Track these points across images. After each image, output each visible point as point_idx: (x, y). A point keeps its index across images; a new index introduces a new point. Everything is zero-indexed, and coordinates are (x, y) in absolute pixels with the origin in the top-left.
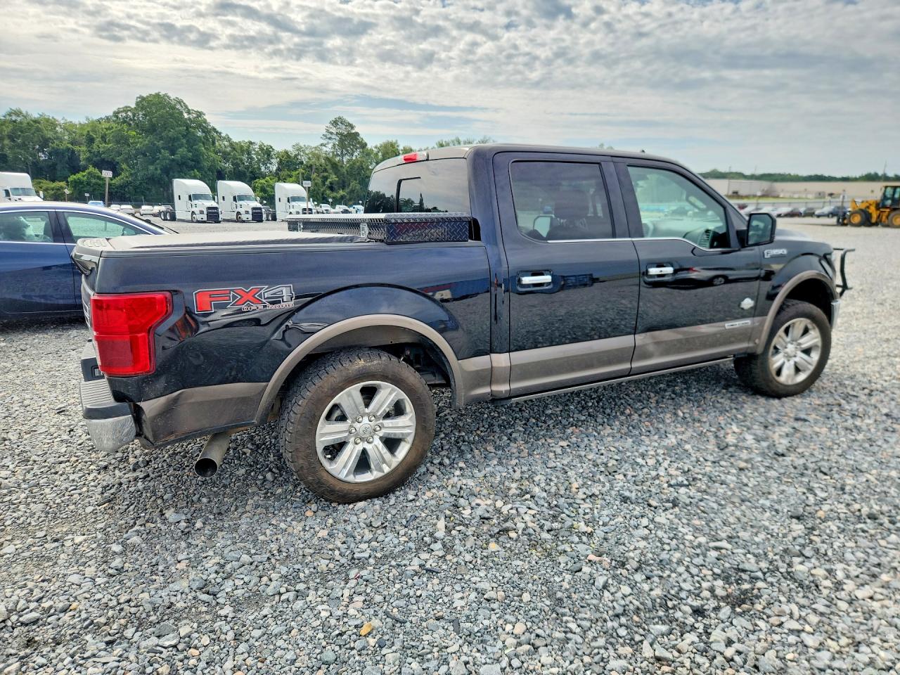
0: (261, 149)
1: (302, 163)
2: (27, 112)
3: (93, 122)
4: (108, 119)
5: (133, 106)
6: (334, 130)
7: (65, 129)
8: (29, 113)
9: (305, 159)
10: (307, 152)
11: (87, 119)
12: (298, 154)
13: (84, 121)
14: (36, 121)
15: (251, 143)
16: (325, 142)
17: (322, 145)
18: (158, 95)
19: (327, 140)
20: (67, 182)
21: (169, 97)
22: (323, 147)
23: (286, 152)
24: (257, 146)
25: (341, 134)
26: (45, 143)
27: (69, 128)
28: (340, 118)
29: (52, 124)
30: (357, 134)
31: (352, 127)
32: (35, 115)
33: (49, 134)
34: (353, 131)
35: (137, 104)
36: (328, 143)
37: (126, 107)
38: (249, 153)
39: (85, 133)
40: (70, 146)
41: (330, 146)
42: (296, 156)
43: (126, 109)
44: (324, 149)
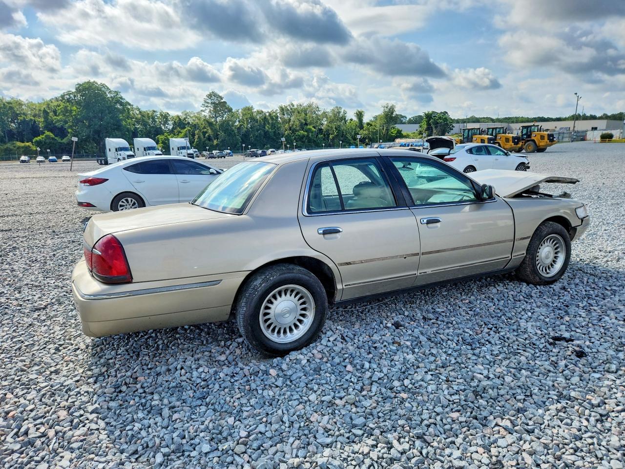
0: (162, 115)
1: (189, 123)
3: (47, 101)
4: (57, 99)
5: (74, 90)
6: (209, 101)
7: (28, 107)
8: (4, 98)
9: (190, 121)
10: (192, 116)
12: (186, 118)
13: (41, 101)
14: (9, 103)
15: (154, 111)
16: (204, 109)
17: (202, 111)
18: (89, 82)
19: (205, 108)
20: (32, 142)
21: (96, 83)
23: (178, 117)
24: (159, 113)
25: (214, 103)
26: (16, 116)
27: (30, 105)
28: (213, 93)
29: (20, 104)
30: (225, 102)
31: (222, 98)
32: (8, 99)
33: (18, 111)
34: (222, 101)
35: (76, 90)
38: (153, 118)
39: (42, 109)
40: (32, 118)
41: (207, 111)
42: (185, 119)
43: (70, 93)
44: (203, 113)
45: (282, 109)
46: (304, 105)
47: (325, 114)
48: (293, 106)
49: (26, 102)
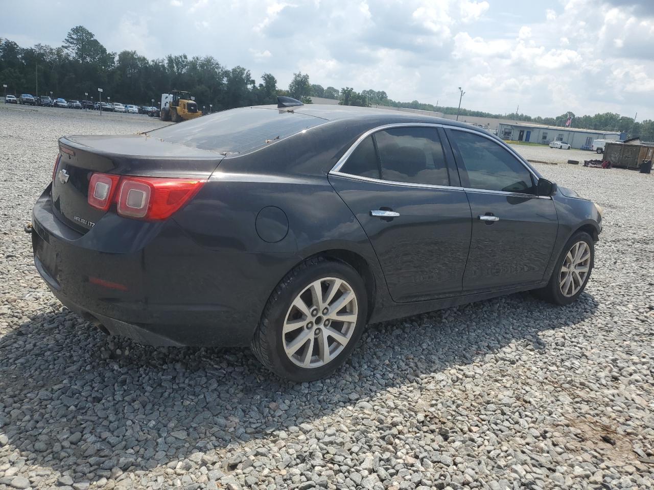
6: (75, 37)
9: (48, 58)
10: (48, 52)
16: (66, 45)
17: (63, 46)
19: (69, 44)
22: (66, 50)
23: (31, 50)
25: (83, 40)
28: (80, 27)
30: (96, 41)
31: (92, 36)
34: (92, 39)
36: (69, 47)
41: (72, 49)
42: (40, 54)
44: (65, 51)
45: (170, 60)
46: (202, 59)
47: (226, 73)
48: (185, 57)
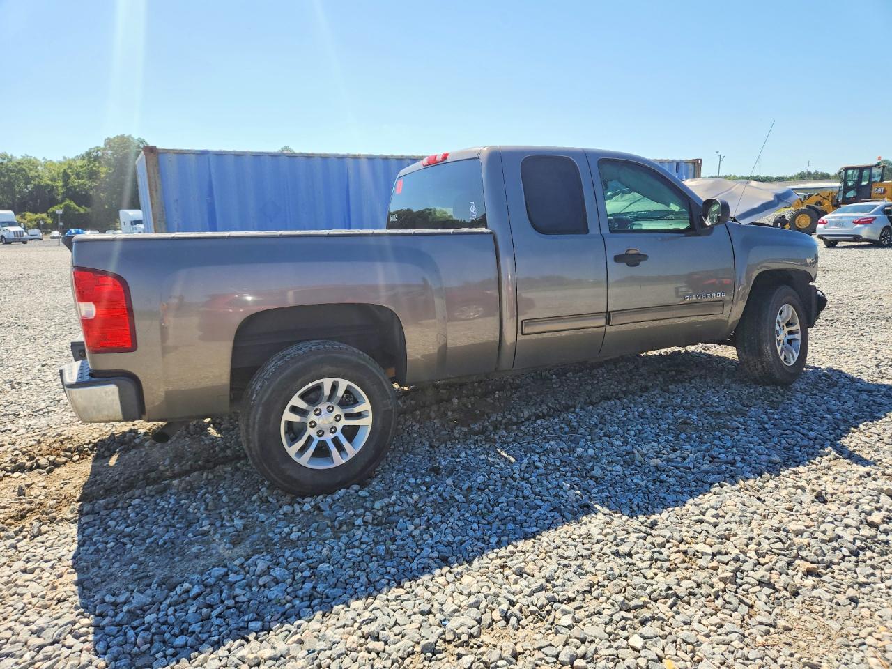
2: (12, 156)
3: (69, 160)
4: (81, 158)
5: (102, 146)
7: (45, 167)
8: (14, 156)
11: (64, 158)
13: (61, 159)
14: (19, 163)
18: (123, 136)
20: (48, 213)
21: (133, 138)
26: (28, 180)
27: (49, 165)
29: (33, 164)
32: (18, 157)
33: (32, 174)
35: (105, 145)
37: (97, 147)
39: (62, 170)
40: (50, 182)
43: (98, 149)
49: (43, 161)
